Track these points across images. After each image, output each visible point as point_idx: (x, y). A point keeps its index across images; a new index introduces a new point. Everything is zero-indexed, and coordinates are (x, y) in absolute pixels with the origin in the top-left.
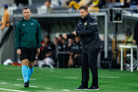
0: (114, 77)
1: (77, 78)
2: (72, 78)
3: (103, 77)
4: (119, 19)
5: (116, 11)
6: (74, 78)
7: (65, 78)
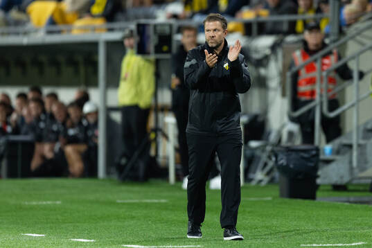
0: (156, 201)
1: (58, 202)
2: (44, 203)
3: (126, 201)
4: (165, 48)
5: (158, 28)
6: (49, 203)
7: (26, 203)
